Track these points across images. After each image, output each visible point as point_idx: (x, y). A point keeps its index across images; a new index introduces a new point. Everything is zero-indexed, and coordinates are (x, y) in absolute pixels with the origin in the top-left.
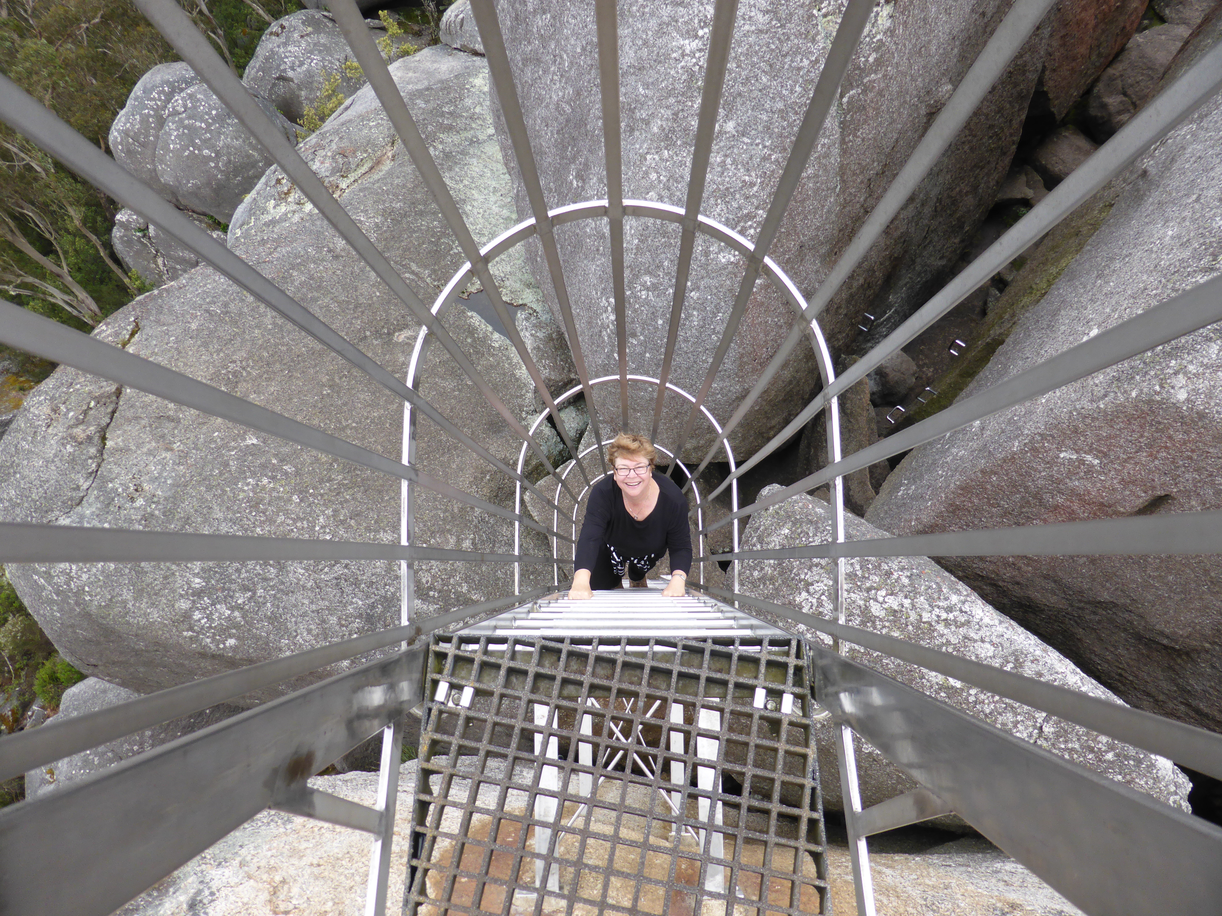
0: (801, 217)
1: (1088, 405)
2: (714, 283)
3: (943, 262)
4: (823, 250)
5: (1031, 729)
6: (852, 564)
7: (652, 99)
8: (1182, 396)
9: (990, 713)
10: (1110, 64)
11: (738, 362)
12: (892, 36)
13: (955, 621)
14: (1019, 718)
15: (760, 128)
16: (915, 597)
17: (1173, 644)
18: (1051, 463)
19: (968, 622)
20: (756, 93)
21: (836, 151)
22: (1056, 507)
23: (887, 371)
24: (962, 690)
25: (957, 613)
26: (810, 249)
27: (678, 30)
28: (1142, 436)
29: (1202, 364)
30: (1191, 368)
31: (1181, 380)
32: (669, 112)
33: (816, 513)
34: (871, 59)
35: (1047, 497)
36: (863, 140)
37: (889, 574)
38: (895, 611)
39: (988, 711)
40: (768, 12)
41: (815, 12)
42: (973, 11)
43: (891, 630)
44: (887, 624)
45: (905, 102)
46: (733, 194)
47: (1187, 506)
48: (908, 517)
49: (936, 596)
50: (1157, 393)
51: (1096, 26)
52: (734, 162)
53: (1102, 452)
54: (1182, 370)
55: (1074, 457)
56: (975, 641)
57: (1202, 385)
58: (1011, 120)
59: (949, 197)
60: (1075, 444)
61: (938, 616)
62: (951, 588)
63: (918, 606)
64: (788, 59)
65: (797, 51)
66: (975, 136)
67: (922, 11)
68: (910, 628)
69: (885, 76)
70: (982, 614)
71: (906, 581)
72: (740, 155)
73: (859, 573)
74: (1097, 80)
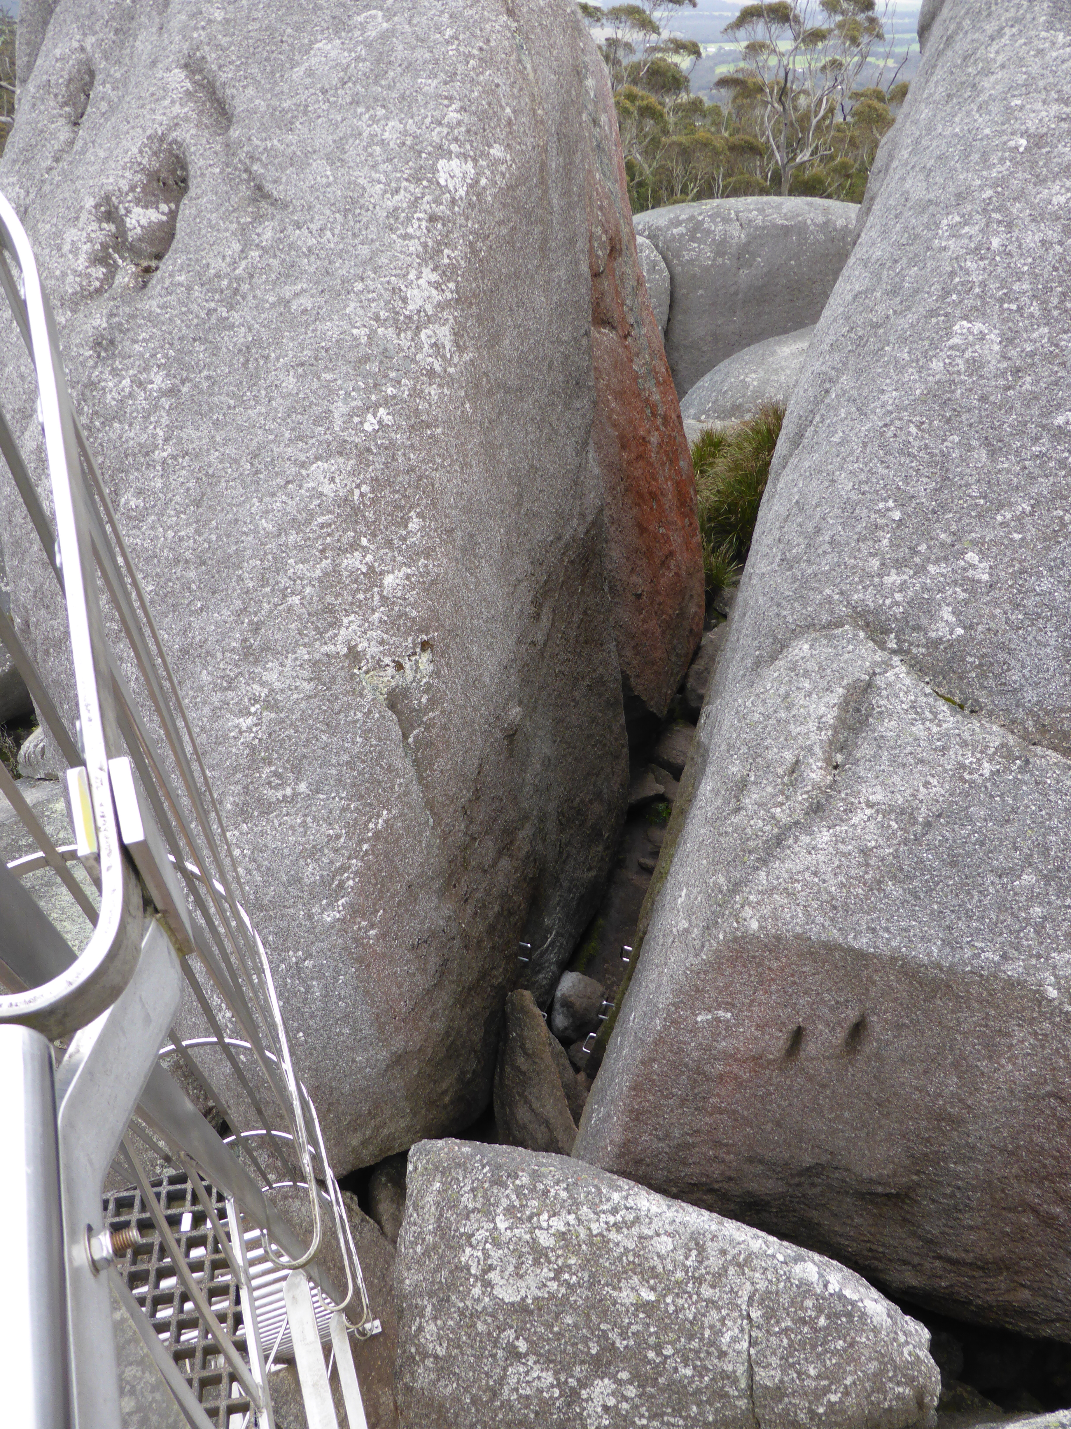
0: (400, 857)
1: (695, 961)
2: (325, 945)
3: (593, 873)
4: (436, 885)
5: (739, 1321)
6: (507, 1196)
7: (219, 779)
8: (754, 925)
9: (694, 1318)
10: (693, 661)
11: (376, 1025)
12: (438, 677)
13: (624, 1222)
14: (724, 1312)
15: (332, 782)
16: (578, 1209)
17: (888, 1190)
18: (694, 1030)
19: (637, 1218)
20: (320, 752)
21: (415, 787)
22: (721, 1077)
23: (572, 999)
24: (658, 1301)
25: (623, 1212)
26: (421, 887)
27: (231, 712)
28: (750, 976)
29: (759, 892)
30: (752, 898)
31: (748, 912)
32: (239, 787)
33: (462, 1154)
34: (424, 700)
35: (707, 1068)
36: (442, 772)
37: (546, 1193)
38: (564, 1233)
39: (691, 1317)
40: (311, 679)
41: (356, 671)
42: (519, 642)
43: (566, 1258)
44: (560, 1252)
45: (474, 730)
46: (321, 850)
47: (817, 1032)
48: (602, 1144)
49: (597, 1200)
50: (737, 929)
51: (663, 633)
52: (315, 819)
53: (727, 1003)
54: (746, 902)
55: (709, 1017)
56: (651, 1238)
57: (766, 910)
58: (610, 727)
59: (571, 808)
60: (703, 1003)
61: (607, 1223)
62: (610, 1187)
63: (583, 1218)
64: (342, 716)
65: (348, 707)
66: (575, 748)
67: (463, 651)
68: (584, 1247)
69: (443, 712)
70: (647, 1204)
71: (564, 1195)
72: (319, 811)
73: (517, 1203)
74: (686, 677)
